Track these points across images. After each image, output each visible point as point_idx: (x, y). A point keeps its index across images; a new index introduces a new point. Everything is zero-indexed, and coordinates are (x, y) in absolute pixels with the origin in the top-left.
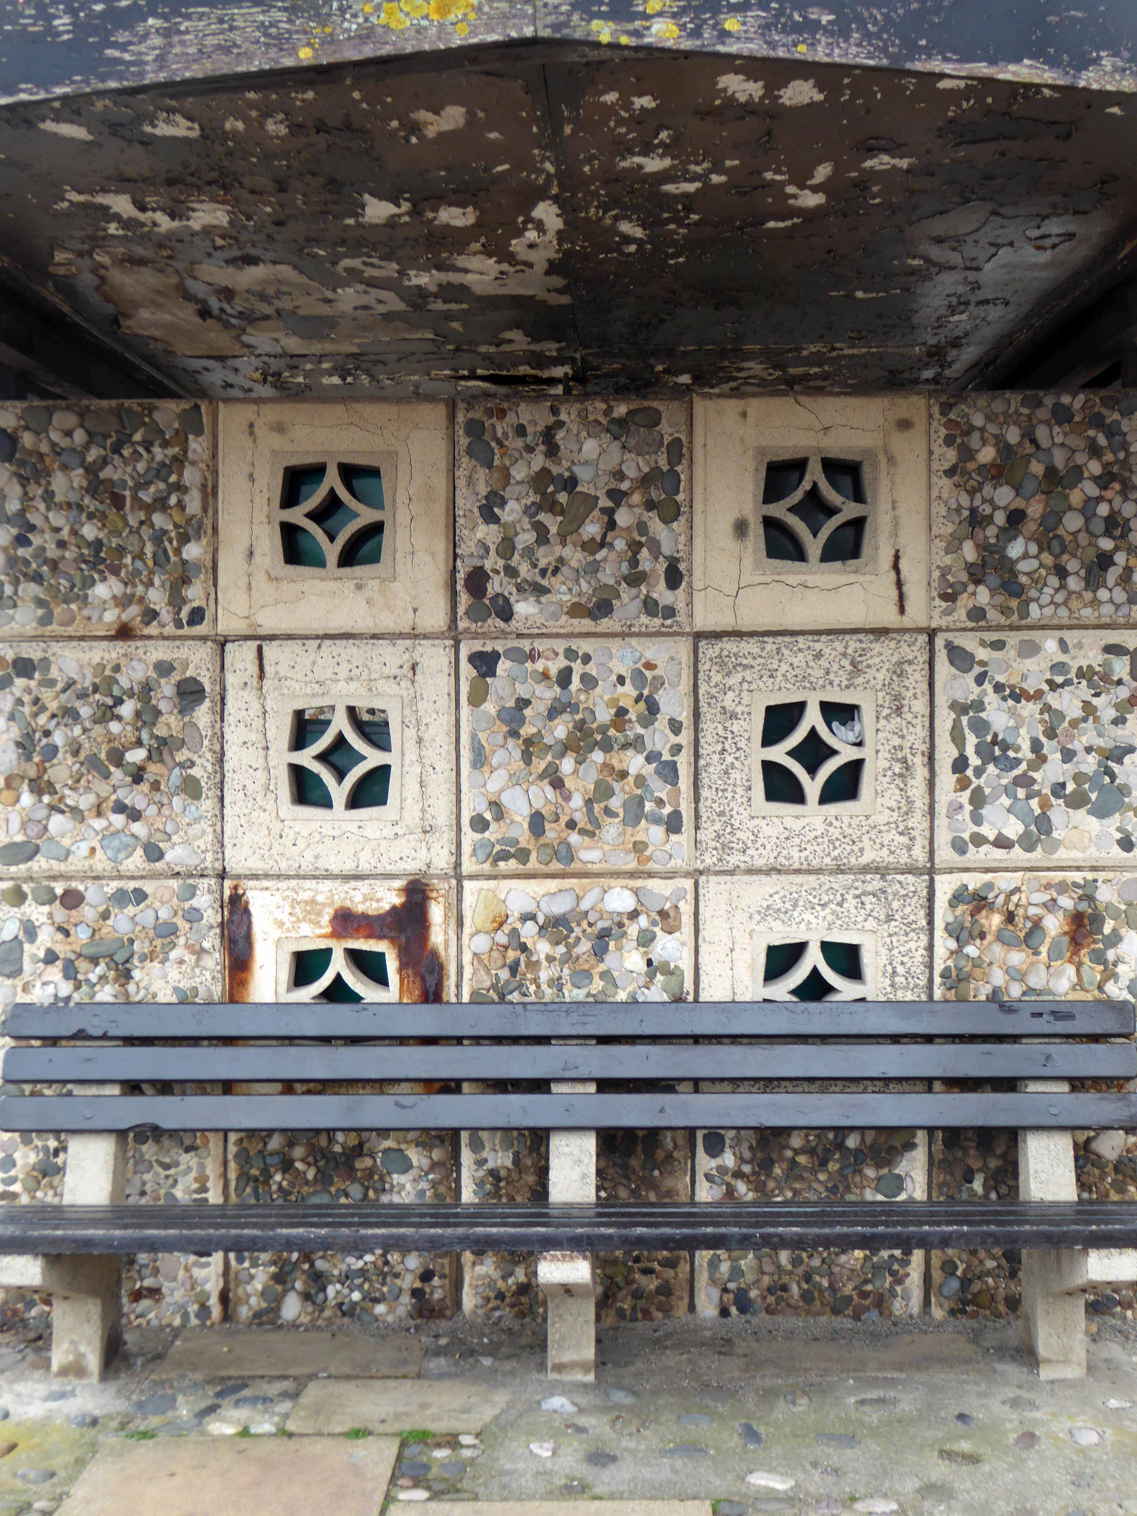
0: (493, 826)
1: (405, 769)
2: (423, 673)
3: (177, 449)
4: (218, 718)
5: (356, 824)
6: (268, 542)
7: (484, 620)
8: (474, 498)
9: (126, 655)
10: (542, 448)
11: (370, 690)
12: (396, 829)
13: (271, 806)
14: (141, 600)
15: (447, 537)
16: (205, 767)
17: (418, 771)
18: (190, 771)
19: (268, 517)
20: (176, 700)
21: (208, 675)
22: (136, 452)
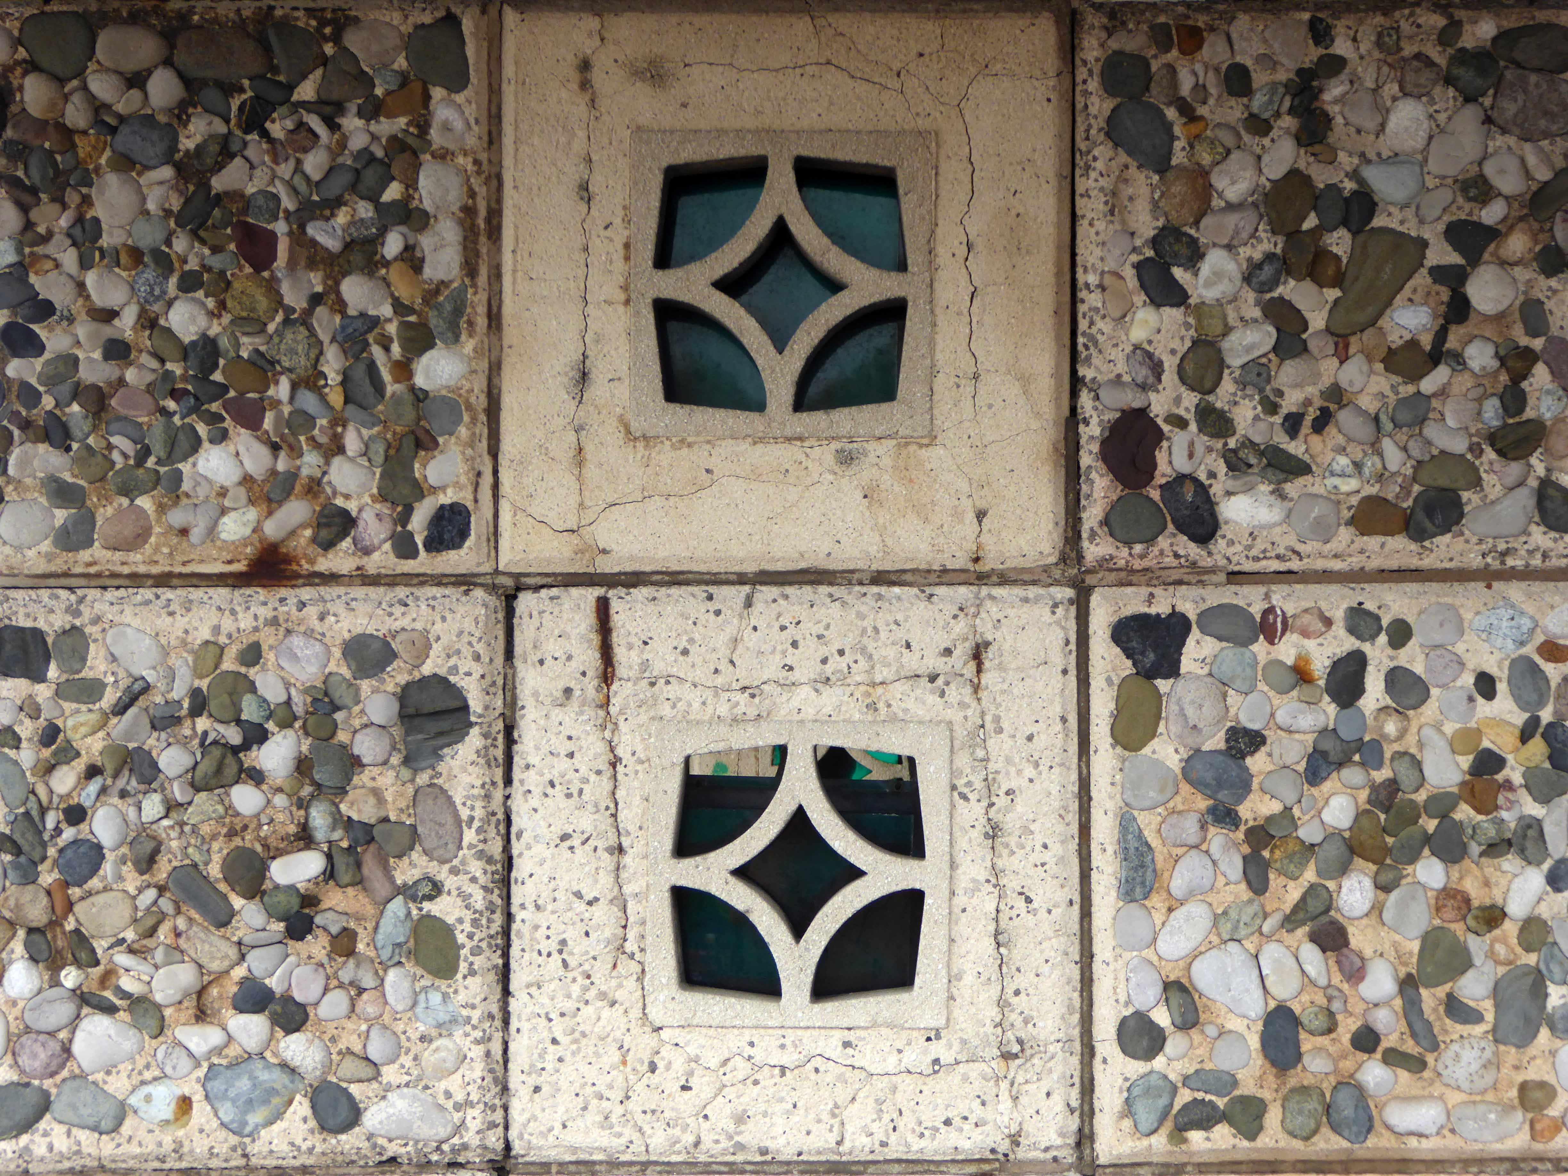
0: (1175, 1044)
1: (960, 900)
2: (1001, 667)
3: (402, 121)
4: (499, 773)
5: (838, 1036)
6: (624, 348)
7: (1150, 541)
8: (1125, 243)
9: (274, 622)
10: (1288, 122)
11: (872, 707)
12: (937, 1049)
13: (628, 992)
14: (314, 488)
15: (1058, 338)
16: (465, 897)
17: (990, 906)
18: (432, 908)
19: (625, 288)
20: (397, 732)
21: (478, 670)
22: (301, 125)
